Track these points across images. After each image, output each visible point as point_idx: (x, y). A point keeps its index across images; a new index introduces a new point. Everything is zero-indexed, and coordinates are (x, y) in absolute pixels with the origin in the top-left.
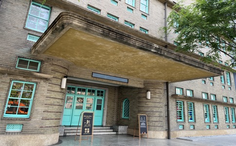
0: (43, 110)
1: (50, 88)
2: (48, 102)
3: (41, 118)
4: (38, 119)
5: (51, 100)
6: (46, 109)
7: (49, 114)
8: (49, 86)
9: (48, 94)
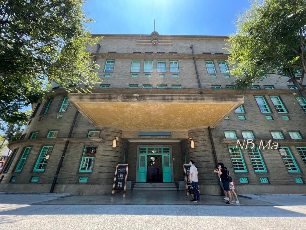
0: (99, 166)
1: (104, 148)
2: (103, 159)
3: (98, 171)
4: (96, 173)
5: (105, 157)
6: (102, 164)
7: (103, 168)
8: (104, 147)
9: (103, 153)
